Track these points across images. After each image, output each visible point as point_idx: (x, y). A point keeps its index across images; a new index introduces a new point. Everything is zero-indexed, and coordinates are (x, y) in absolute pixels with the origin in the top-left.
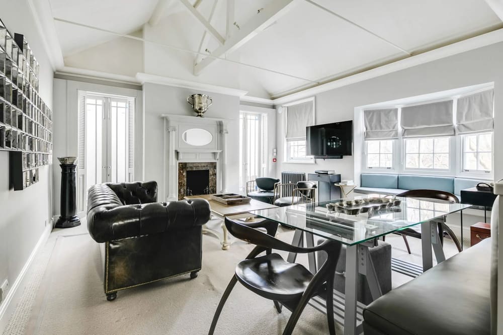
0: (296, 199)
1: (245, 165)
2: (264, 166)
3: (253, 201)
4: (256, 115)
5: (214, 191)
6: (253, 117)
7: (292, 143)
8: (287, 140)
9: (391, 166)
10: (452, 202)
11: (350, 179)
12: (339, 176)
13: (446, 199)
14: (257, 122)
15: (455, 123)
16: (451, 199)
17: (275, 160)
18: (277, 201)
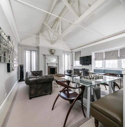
0: (77, 75)
1: (64, 67)
2: (69, 67)
3: (66, 76)
4: (67, 54)
5: (57, 73)
6: (66, 55)
7: (76, 61)
8: (75, 61)
9: (102, 67)
10: (118, 77)
11: (91, 70)
12: (88, 70)
13: (116, 76)
14: (67, 56)
15: (119, 56)
16: (117, 76)
17: (72, 66)
18: (72, 76)
